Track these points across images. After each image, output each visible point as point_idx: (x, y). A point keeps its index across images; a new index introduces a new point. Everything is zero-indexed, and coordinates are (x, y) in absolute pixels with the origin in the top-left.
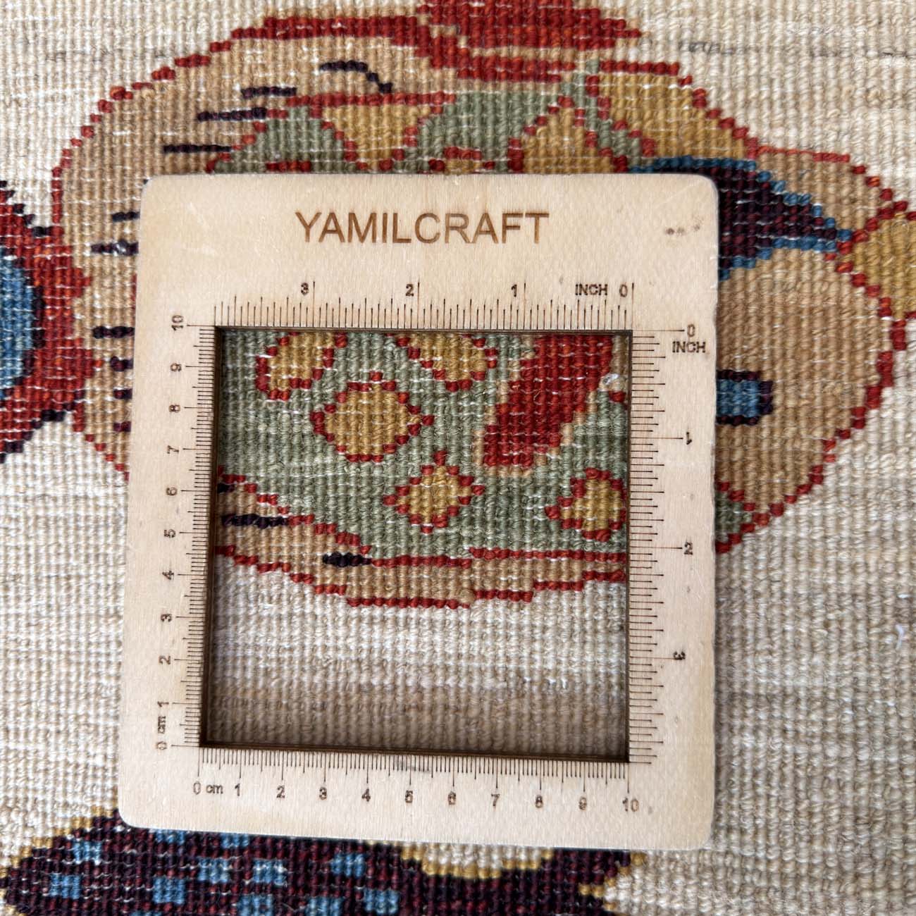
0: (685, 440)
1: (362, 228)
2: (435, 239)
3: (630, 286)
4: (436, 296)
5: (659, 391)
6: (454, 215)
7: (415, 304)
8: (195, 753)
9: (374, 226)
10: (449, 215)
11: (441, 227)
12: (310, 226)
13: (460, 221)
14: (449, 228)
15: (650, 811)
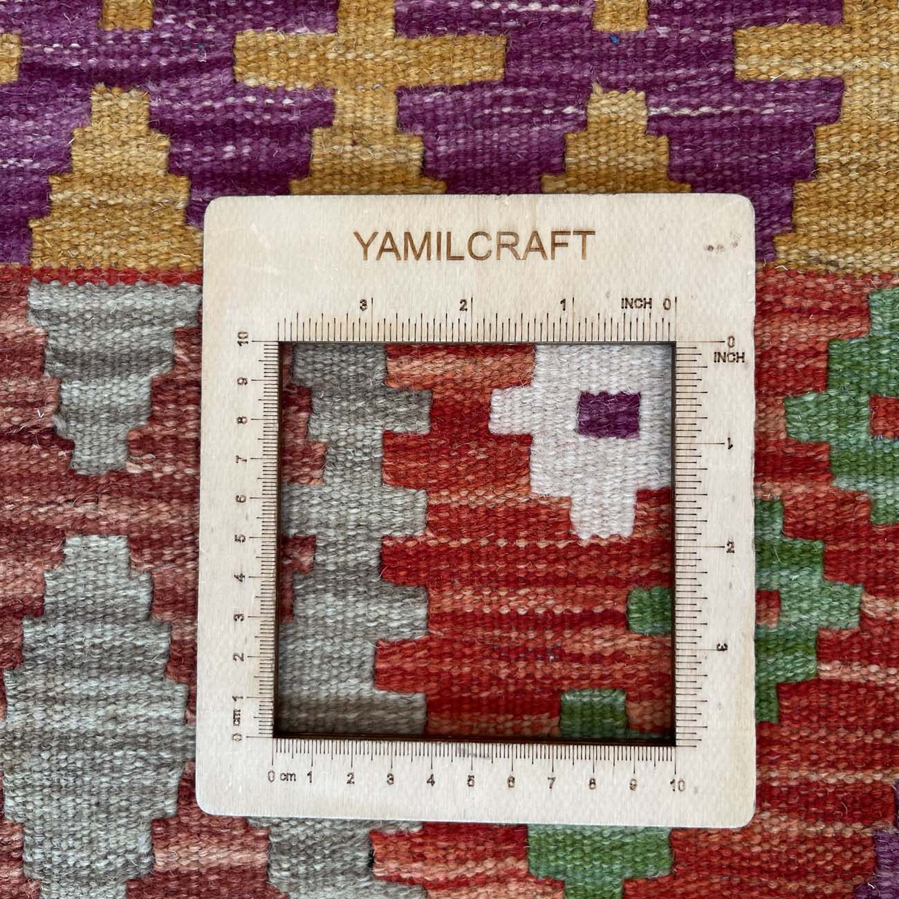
0: (727, 445)
1: (418, 247)
2: (487, 257)
3: (673, 300)
4: (488, 311)
5: (702, 399)
6: (504, 234)
7: (469, 318)
8: (270, 743)
9: (429, 244)
10: (500, 234)
11: (493, 244)
12: (368, 245)
13: (511, 239)
14: (501, 245)
15: (696, 791)
